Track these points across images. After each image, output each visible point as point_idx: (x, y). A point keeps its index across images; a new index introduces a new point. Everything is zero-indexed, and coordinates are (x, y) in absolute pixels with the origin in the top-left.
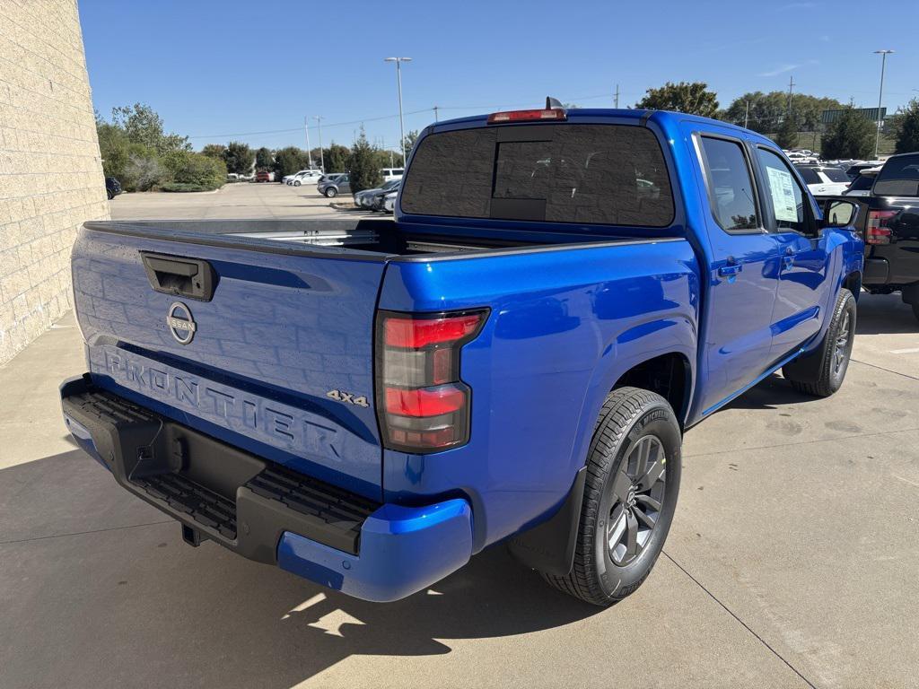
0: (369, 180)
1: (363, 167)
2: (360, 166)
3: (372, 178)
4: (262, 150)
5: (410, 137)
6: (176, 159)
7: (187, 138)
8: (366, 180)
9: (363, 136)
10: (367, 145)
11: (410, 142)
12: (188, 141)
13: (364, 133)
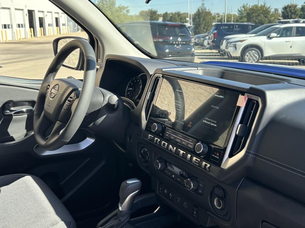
0: (204, 29)
1: (201, 21)
2: (200, 21)
3: (206, 28)
4: (166, 13)
5: (244, 7)
6: (116, 18)
7: (128, 7)
8: (202, 29)
9: (203, 4)
10: (205, 9)
11: (243, 9)
12: (128, 8)
13: (204, 3)
